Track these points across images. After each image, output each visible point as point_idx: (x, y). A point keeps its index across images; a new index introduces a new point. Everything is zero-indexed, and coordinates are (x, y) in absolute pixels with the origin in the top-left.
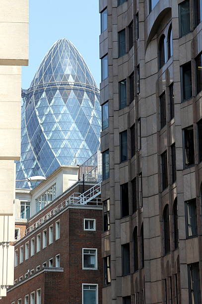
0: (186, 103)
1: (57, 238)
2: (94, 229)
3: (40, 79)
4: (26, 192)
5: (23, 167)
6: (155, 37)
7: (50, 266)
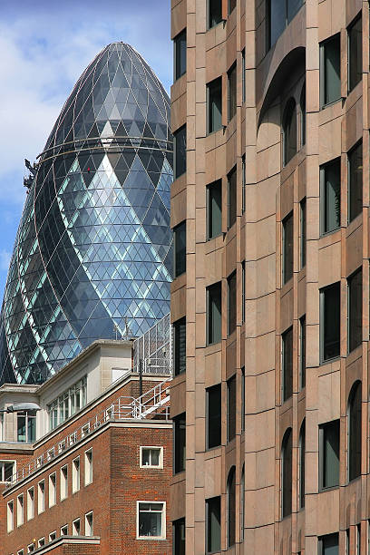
0: (329, 239)
1: (88, 481)
2: (161, 466)
3: (67, 131)
4: (27, 390)
5: (31, 321)
6: (278, 101)
7: (75, 533)
